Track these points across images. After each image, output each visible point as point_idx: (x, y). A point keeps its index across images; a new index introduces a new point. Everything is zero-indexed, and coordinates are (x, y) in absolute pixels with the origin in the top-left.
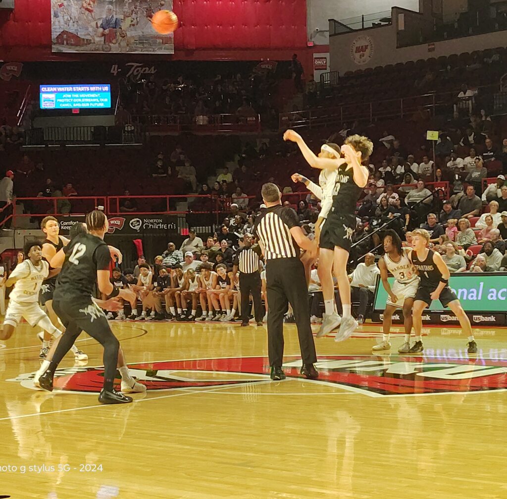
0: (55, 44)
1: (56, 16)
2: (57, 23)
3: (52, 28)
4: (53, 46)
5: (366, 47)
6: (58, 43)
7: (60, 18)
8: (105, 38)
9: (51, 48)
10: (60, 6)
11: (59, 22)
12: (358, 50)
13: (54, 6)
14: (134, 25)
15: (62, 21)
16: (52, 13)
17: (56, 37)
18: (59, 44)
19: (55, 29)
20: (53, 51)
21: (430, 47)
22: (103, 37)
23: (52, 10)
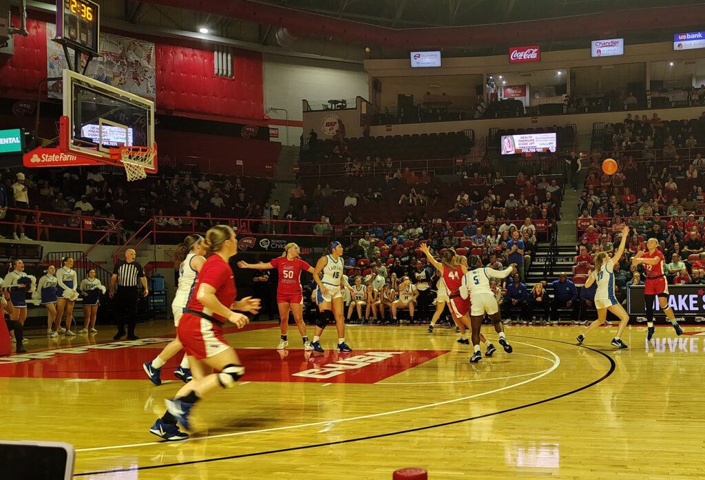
0: (50, 91)
1: (52, 67)
2: (52, 73)
4: (49, 93)
5: (335, 123)
6: (53, 90)
7: (56, 69)
9: (46, 94)
10: (56, 59)
11: (55, 72)
12: (328, 124)
13: (50, 58)
14: (121, 84)
15: (57, 71)
16: (48, 64)
17: (51, 85)
18: (55, 91)
21: (388, 128)
23: (48, 61)
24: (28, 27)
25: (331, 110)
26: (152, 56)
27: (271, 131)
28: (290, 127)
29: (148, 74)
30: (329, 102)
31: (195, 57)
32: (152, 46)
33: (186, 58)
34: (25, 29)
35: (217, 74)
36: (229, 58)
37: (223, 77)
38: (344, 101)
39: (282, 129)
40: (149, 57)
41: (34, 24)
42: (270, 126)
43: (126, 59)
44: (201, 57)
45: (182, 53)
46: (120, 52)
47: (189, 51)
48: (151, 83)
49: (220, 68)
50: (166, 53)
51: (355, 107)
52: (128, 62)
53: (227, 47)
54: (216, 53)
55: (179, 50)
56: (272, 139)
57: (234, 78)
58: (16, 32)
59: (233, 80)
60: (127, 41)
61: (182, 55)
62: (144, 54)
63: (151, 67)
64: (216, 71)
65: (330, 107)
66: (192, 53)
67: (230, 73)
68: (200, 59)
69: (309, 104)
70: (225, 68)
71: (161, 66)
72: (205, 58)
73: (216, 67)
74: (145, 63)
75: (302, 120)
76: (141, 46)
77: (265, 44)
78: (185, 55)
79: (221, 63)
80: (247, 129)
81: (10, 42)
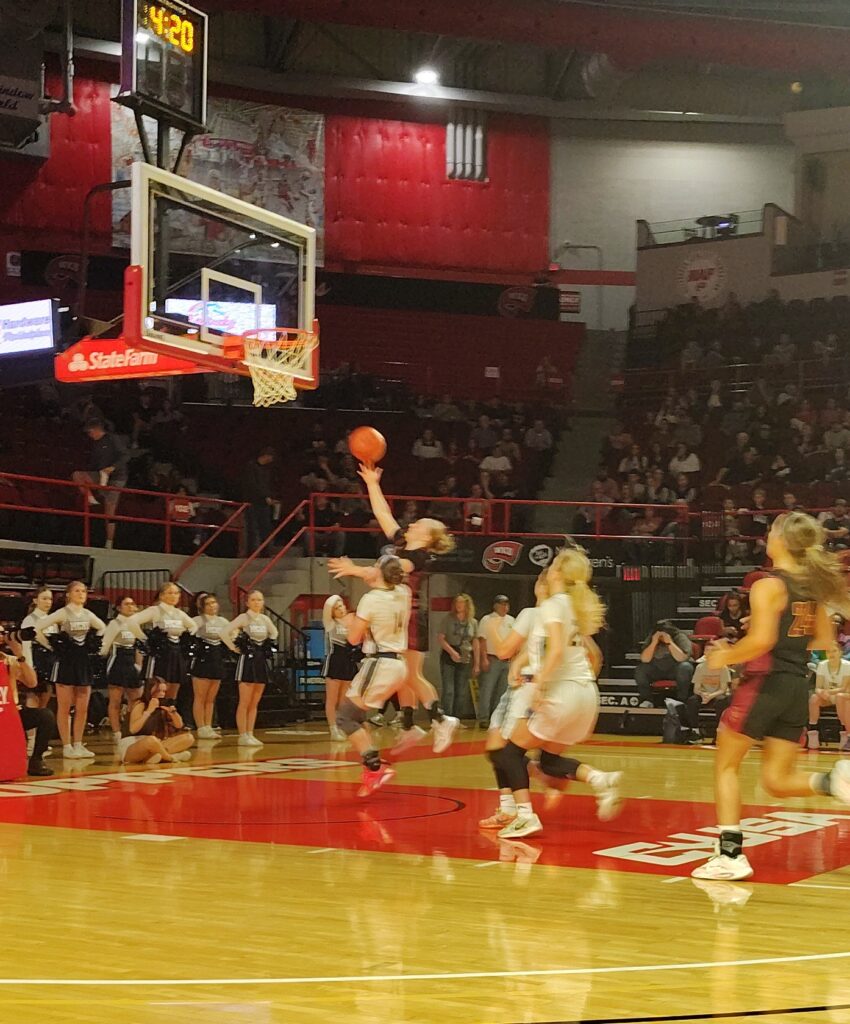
0: (117, 232)
2: (122, 194)
3: (114, 202)
4: (114, 236)
5: (711, 272)
6: (122, 231)
8: (206, 228)
9: (111, 239)
10: (129, 162)
12: (694, 276)
13: (117, 161)
16: (114, 175)
17: (119, 218)
18: (126, 232)
19: (119, 204)
20: (114, 245)
21: (837, 277)
22: (203, 227)
23: (113, 169)
24: (76, 96)
25: (702, 240)
26: (318, 143)
27: (564, 299)
28: (607, 287)
29: (309, 186)
30: (699, 221)
31: (407, 140)
32: (319, 121)
33: (388, 144)
34: (71, 100)
35: (452, 176)
36: (479, 136)
37: (464, 181)
38: (733, 218)
39: (587, 291)
40: (311, 147)
41: (87, 89)
42: (562, 287)
43: (266, 154)
44: (420, 137)
45: (381, 132)
46: (253, 139)
47: (394, 128)
48: (316, 203)
49: (459, 159)
50: (346, 136)
51: (757, 229)
52: (268, 161)
53: (475, 110)
54: (450, 127)
55: (374, 126)
56: (565, 317)
57: (487, 180)
58: (54, 108)
59: (486, 186)
60: (267, 113)
61: (379, 138)
62: (302, 141)
63: (316, 168)
64: (449, 168)
65: (700, 235)
66: (400, 130)
67: (478, 170)
68: (417, 144)
69: (653, 229)
70: (468, 159)
71: (336, 165)
72: (427, 141)
73: (449, 158)
74: (302, 160)
75: (634, 270)
76: (297, 122)
77: (559, 96)
78: (386, 136)
79: (462, 149)
80: (512, 296)
81: (43, 131)
